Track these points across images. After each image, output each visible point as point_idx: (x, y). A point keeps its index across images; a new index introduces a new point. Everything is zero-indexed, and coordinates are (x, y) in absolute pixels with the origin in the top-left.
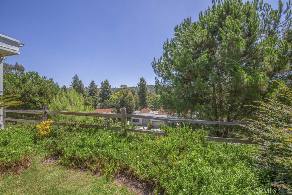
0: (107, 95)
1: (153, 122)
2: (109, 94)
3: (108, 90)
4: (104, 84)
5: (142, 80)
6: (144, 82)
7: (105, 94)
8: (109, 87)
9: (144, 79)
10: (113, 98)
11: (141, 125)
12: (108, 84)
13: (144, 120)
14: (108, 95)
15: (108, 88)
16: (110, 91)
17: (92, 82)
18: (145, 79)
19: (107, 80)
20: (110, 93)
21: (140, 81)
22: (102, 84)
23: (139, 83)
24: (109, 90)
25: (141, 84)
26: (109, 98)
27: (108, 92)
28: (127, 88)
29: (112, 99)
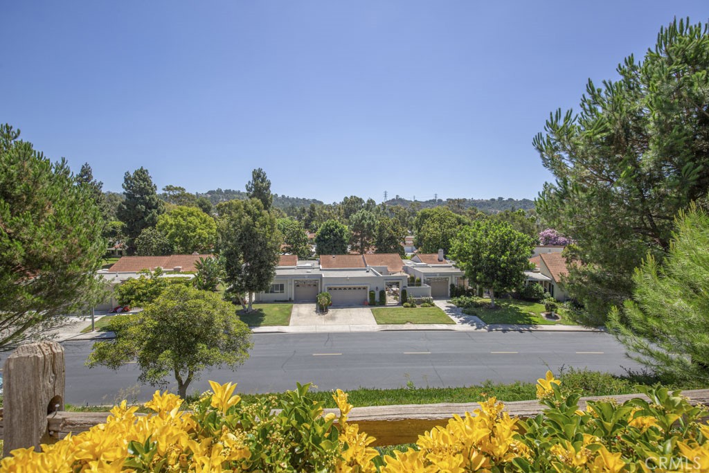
0: (146, 214)
1: (330, 289)
2: (153, 210)
3: (147, 198)
4: (135, 178)
5: (258, 175)
6: (263, 180)
7: (139, 212)
8: (152, 189)
9: (264, 174)
10: (167, 223)
11: (290, 299)
12: (148, 182)
13: (298, 286)
14: (150, 215)
15: (148, 194)
16: (154, 203)
17: (82, 171)
18: (266, 175)
19: (144, 169)
20: (155, 207)
21: (254, 179)
22: (126, 180)
23: (249, 182)
24: (154, 200)
25: (256, 186)
26: (153, 223)
27: (150, 206)
28: (185, 195)
29: (163, 226)
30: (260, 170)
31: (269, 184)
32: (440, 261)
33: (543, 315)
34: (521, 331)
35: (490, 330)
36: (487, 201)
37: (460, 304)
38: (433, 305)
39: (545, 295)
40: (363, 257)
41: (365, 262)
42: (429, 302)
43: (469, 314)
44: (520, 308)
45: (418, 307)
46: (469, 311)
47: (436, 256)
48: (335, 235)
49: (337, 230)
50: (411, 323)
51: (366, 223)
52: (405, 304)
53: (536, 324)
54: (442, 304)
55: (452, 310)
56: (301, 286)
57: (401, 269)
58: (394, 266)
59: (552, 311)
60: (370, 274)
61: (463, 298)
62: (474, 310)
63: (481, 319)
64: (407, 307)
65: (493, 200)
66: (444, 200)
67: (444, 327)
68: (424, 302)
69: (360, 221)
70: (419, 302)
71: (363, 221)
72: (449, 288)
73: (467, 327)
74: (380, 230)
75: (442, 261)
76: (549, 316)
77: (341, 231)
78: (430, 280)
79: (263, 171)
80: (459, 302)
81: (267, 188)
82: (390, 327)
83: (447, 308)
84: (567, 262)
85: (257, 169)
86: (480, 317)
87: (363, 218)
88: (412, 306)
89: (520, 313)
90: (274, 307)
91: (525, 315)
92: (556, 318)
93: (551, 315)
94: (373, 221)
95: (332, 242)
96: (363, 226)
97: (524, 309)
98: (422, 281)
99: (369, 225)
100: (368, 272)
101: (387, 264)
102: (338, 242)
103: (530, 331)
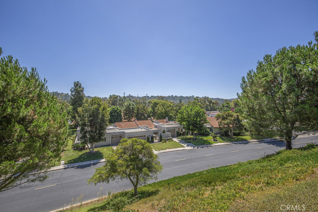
5: (77, 85)
6: (80, 87)
11: (109, 144)
13: (113, 138)
21: (76, 87)
23: (72, 88)
25: (76, 90)
30: (78, 82)
31: (83, 89)
32: (167, 122)
33: (212, 140)
34: (208, 147)
35: (198, 148)
36: (167, 97)
37: (182, 139)
38: (173, 140)
39: (210, 133)
40: (136, 123)
41: (137, 125)
42: (171, 139)
43: (188, 142)
44: (204, 138)
45: (167, 142)
46: (187, 141)
47: (165, 120)
48: (118, 113)
49: (118, 110)
50: (169, 149)
51: (131, 107)
52: (162, 141)
53: (212, 144)
54: (175, 140)
55: (180, 142)
56: (114, 138)
57: (153, 127)
58: (151, 126)
59: (215, 138)
60: (143, 130)
61: (182, 137)
62: (189, 141)
63: (193, 144)
64: (163, 142)
65: (169, 96)
66: (150, 96)
67: (182, 148)
68: (169, 139)
69: (129, 106)
70: (168, 140)
71: (130, 106)
72: (176, 133)
73: (190, 148)
74: (137, 110)
75: (168, 122)
76: (214, 140)
77: (120, 111)
78: (169, 130)
79: (80, 82)
80: (182, 138)
81: (82, 91)
82: (161, 151)
83: (178, 141)
84: (217, 120)
85: (76, 81)
86: (192, 143)
87: (130, 105)
88: (165, 142)
89: (204, 140)
90: (103, 149)
91: (207, 141)
92: (217, 141)
93: (215, 140)
94: (134, 106)
95: (116, 116)
96: (130, 108)
97: (205, 138)
98: (166, 131)
99: (132, 108)
100: (142, 129)
101: (147, 125)
102: (119, 116)
103: (211, 146)
